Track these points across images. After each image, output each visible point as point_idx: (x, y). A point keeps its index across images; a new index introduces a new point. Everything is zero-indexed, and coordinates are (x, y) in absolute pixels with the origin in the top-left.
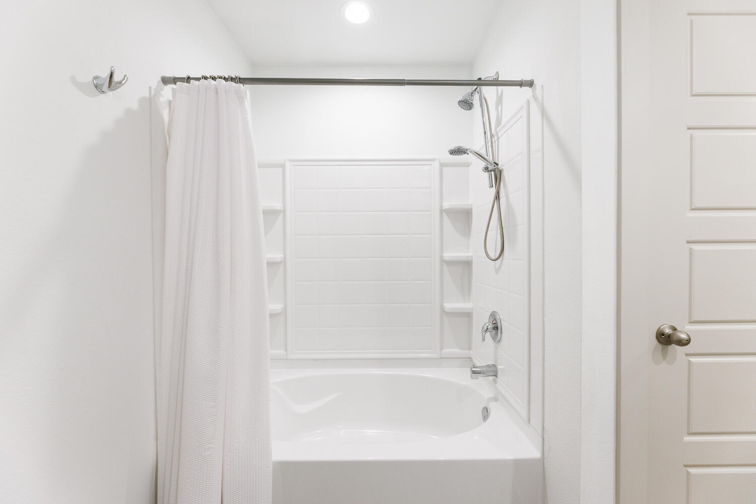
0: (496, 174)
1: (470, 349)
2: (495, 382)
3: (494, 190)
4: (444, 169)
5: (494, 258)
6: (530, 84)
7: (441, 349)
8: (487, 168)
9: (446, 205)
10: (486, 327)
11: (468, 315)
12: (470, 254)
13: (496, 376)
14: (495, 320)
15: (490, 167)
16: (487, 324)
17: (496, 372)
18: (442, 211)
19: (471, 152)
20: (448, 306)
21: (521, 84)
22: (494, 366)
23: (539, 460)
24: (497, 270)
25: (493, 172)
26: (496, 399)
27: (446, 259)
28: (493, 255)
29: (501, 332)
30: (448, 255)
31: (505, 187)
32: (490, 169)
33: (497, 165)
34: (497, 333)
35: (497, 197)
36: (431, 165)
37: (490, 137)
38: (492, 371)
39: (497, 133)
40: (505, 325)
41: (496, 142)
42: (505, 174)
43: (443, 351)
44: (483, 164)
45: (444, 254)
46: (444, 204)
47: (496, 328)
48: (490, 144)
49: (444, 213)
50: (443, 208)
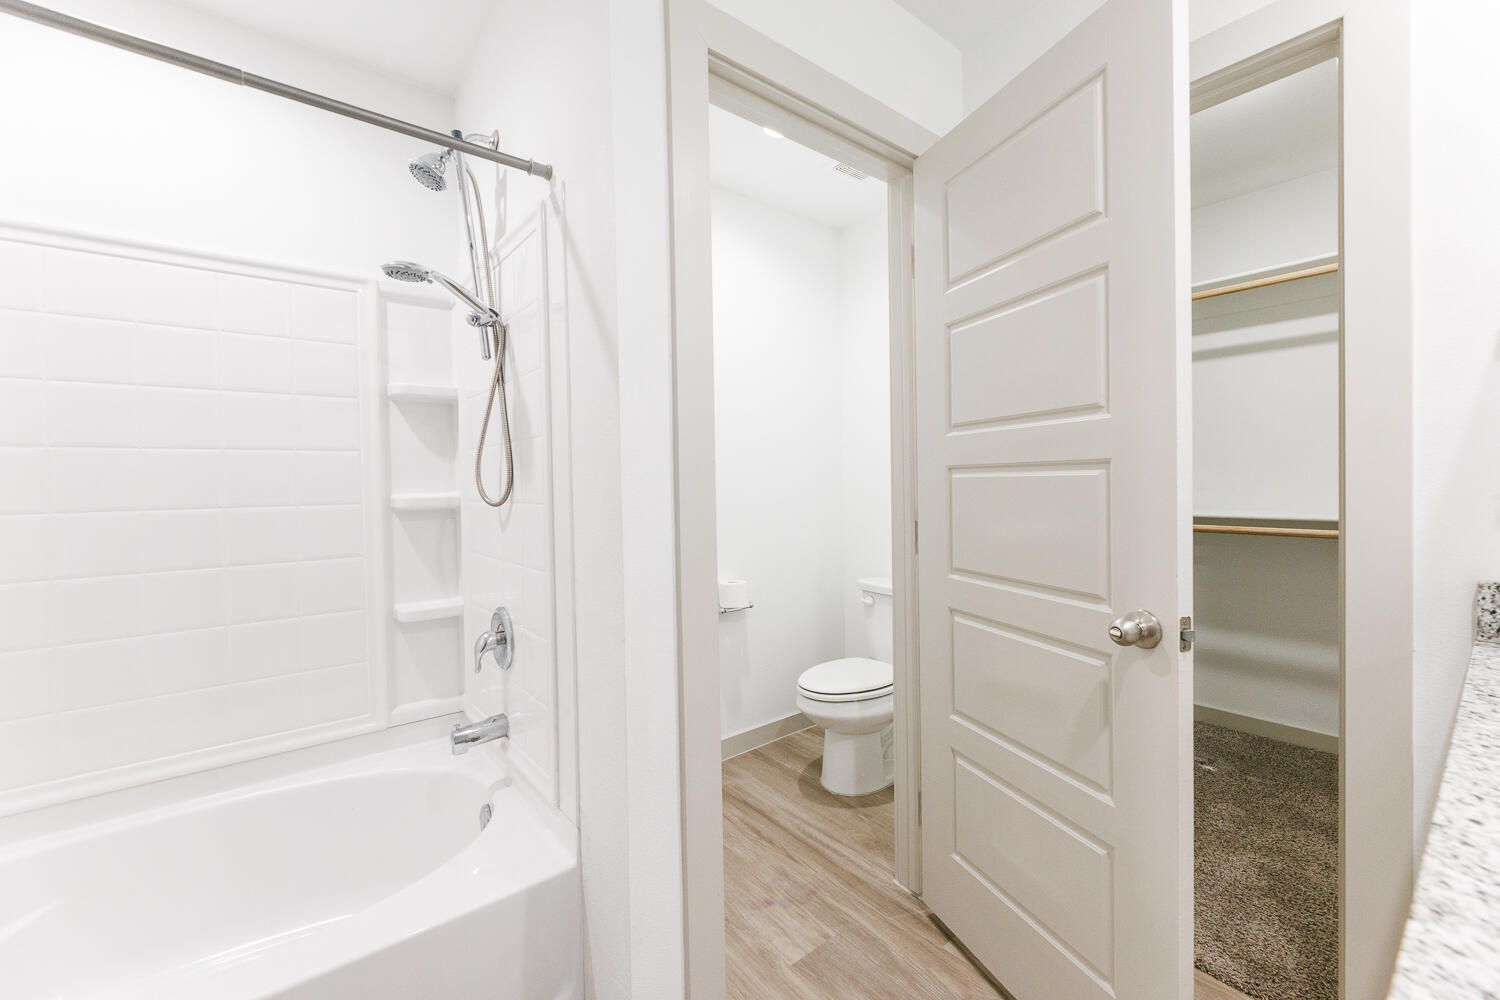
0: (495, 331)
1: (461, 693)
2: (504, 747)
3: (492, 364)
4: (391, 306)
5: (495, 500)
6: (547, 173)
7: (392, 707)
8: (477, 319)
9: (397, 385)
10: (482, 643)
11: (455, 621)
12: (456, 494)
13: (507, 736)
14: (501, 624)
15: (484, 318)
16: (486, 636)
17: (507, 727)
18: (386, 399)
19: (435, 277)
20: (405, 609)
21: (529, 167)
22: (503, 716)
23: (573, 870)
24: (503, 526)
25: (490, 329)
26: (507, 782)
27: (398, 505)
28: (496, 497)
29: (513, 645)
30: (403, 497)
31: (513, 359)
32: (482, 321)
33: (497, 315)
34: (505, 650)
35: (500, 379)
36: (355, 291)
38: (500, 728)
39: (497, 253)
40: (519, 631)
41: (497, 268)
42: (512, 334)
43: (395, 711)
44: (469, 310)
45: (393, 496)
46: (390, 384)
47: (502, 641)
48: (483, 273)
49: (391, 403)
50: (389, 394)
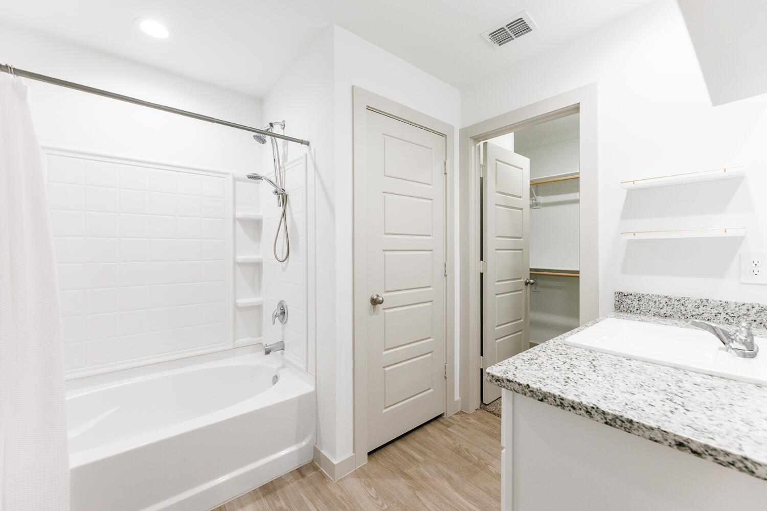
0: (284, 199)
1: (260, 336)
2: (282, 354)
3: (281, 209)
4: (237, 183)
5: (281, 260)
6: (307, 143)
7: (235, 340)
8: (277, 192)
9: (239, 214)
10: (275, 313)
11: (259, 307)
12: (260, 257)
13: (283, 349)
14: (283, 307)
15: (279, 192)
16: (277, 311)
17: (284, 346)
18: (235, 219)
19: (264, 178)
20: (241, 301)
21: (301, 142)
22: (282, 342)
23: (314, 391)
24: (284, 269)
25: (281, 195)
26: (283, 367)
27: (239, 261)
28: (281, 258)
29: (287, 315)
30: (240, 258)
31: (290, 207)
32: (278, 193)
33: (284, 190)
34: (284, 317)
35: (284, 214)
36: (224, 178)
37: (279, 168)
38: (281, 346)
39: (284, 167)
40: (290, 310)
41: (283, 173)
42: (290, 198)
43: (236, 342)
44: (274, 189)
45: (237, 257)
46: (236, 214)
47: (283, 313)
48: (278, 173)
49: (237, 222)
50: (236, 217)
